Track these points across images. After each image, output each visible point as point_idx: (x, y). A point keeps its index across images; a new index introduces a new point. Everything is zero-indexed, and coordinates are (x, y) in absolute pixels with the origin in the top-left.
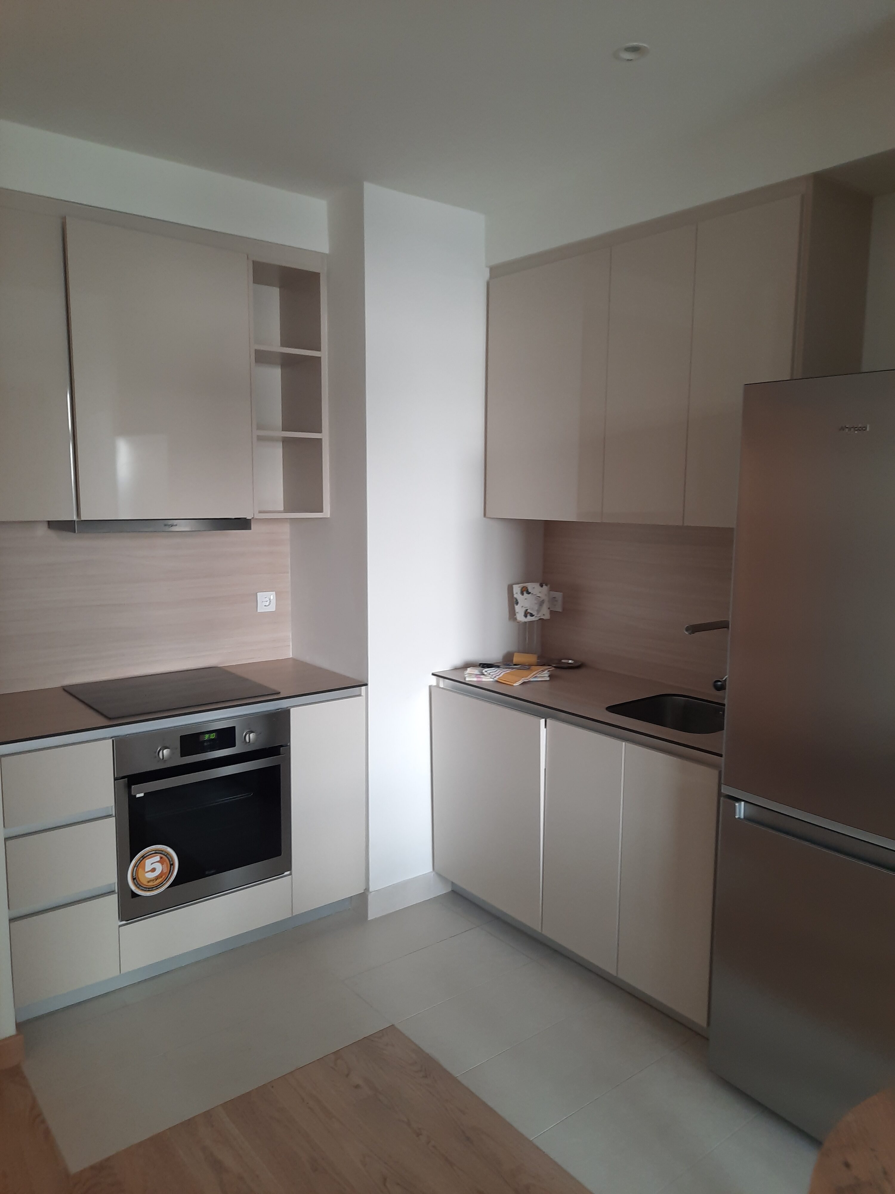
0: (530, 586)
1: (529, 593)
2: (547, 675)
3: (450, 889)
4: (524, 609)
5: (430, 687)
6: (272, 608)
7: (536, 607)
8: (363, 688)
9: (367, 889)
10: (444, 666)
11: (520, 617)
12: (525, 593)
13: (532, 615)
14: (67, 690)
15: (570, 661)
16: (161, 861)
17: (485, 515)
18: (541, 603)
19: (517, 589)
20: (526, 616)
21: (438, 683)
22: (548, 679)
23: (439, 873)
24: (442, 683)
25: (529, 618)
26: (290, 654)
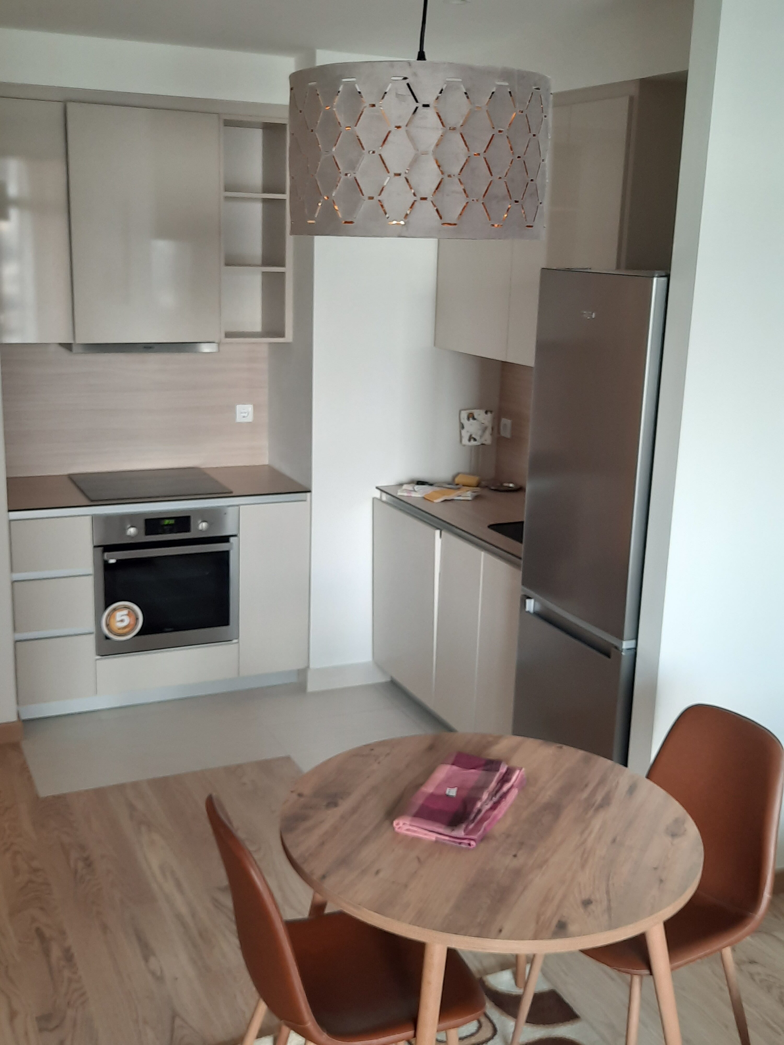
0: (476, 413)
1: (474, 419)
2: (469, 495)
3: (388, 679)
4: (469, 434)
5: (374, 499)
6: (250, 419)
7: (480, 433)
8: (308, 494)
9: (308, 667)
10: (388, 481)
11: (465, 441)
12: (471, 419)
13: (475, 440)
14: (71, 477)
15: (511, 485)
16: (128, 615)
17: (435, 345)
18: (485, 429)
19: (464, 414)
20: (469, 440)
21: (381, 496)
22: (470, 498)
23: (379, 664)
24: (385, 497)
25: (473, 443)
26: (265, 461)
